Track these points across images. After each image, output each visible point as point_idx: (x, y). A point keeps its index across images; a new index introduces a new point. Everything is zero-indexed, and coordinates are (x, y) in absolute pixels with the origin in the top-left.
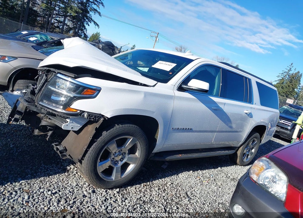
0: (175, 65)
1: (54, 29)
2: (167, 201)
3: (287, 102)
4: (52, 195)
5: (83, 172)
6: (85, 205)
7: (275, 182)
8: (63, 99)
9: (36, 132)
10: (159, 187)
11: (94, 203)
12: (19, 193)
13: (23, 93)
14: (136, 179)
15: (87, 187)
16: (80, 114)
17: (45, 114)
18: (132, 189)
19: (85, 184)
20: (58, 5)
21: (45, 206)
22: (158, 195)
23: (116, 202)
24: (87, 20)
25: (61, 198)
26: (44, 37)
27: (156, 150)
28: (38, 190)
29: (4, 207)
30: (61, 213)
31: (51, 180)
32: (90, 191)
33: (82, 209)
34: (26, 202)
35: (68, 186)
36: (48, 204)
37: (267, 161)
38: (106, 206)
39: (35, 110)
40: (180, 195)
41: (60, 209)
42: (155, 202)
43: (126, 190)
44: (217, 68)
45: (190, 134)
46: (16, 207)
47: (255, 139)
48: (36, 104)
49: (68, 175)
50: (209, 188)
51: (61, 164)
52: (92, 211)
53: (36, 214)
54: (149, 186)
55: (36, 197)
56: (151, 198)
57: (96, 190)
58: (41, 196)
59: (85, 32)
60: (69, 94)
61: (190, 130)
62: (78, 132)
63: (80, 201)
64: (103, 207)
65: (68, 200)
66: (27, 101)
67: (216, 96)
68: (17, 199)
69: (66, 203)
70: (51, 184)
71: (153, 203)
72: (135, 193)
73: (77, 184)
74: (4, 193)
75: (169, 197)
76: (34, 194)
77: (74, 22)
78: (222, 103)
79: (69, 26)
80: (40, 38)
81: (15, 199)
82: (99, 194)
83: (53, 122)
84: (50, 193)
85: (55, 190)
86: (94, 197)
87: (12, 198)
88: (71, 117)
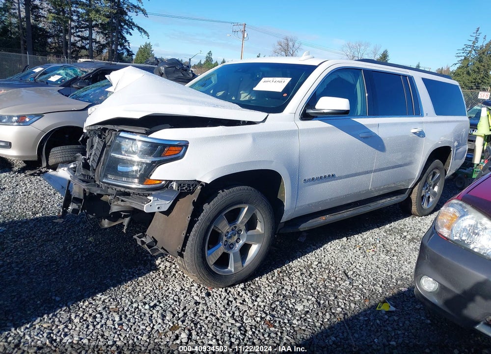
0: (288, 80)
1: (78, 51)
2: (318, 290)
3: (479, 98)
4: (151, 309)
5: (188, 269)
6: (202, 315)
7: (477, 234)
8: (135, 168)
9: (106, 223)
10: (301, 270)
11: (213, 311)
12: (104, 315)
13: (71, 168)
14: (266, 265)
15: (197, 290)
16: (167, 186)
17: (113, 195)
18: (262, 281)
19: (193, 286)
20: (74, 11)
21: (147, 326)
22: (303, 283)
23: (244, 303)
24: (126, 27)
25: (165, 311)
26: (70, 72)
27: (285, 218)
28: (130, 305)
29: (91, 337)
30: (171, 332)
31: (143, 288)
32: (204, 295)
33: (199, 322)
34: (119, 325)
35: (170, 293)
36: (149, 322)
37: (461, 205)
38: (231, 312)
39: (99, 192)
40: (336, 278)
41: (167, 327)
42: (301, 293)
43: (254, 283)
44: (355, 71)
45: (333, 184)
46: (106, 334)
47: (437, 171)
48: (97, 182)
49: (165, 278)
50: (377, 259)
51: (150, 262)
52: (214, 323)
53: (138, 339)
54: (287, 272)
55: (131, 316)
56: (293, 290)
57: (211, 292)
58: (136, 313)
59: (127, 47)
60: (144, 160)
61: (332, 177)
62: (167, 213)
63: (193, 311)
64: (228, 314)
65: (175, 312)
66: (83, 181)
67: (363, 115)
68: (106, 323)
69: (175, 318)
70: (145, 294)
71: (298, 295)
72: (268, 286)
73: (182, 287)
74: (85, 318)
75: (320, 283)
76: (125, 313)
77: (106, 34)
78: (373, 125)
79: (99, 42)
80: (66, 75)
81: (102, 323)
82: (217, 296)
83: (128, 204)
84: (147, 307)
85: (153, 301)
86: (211, 302)
87: (98, 323)
88: (153, 193)
